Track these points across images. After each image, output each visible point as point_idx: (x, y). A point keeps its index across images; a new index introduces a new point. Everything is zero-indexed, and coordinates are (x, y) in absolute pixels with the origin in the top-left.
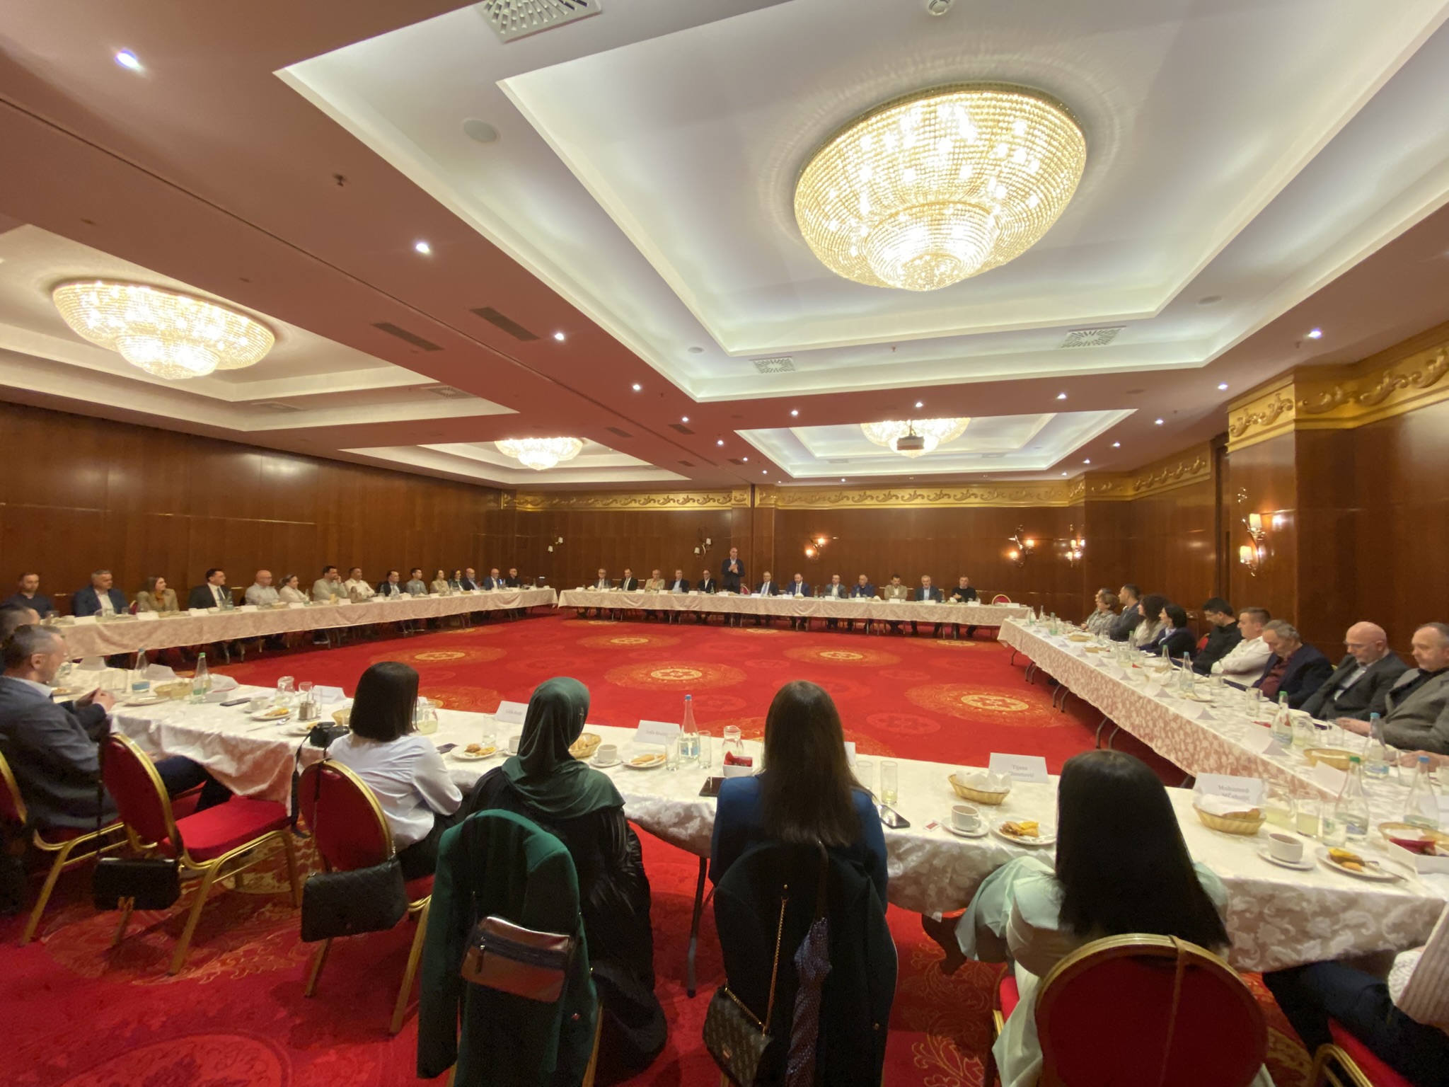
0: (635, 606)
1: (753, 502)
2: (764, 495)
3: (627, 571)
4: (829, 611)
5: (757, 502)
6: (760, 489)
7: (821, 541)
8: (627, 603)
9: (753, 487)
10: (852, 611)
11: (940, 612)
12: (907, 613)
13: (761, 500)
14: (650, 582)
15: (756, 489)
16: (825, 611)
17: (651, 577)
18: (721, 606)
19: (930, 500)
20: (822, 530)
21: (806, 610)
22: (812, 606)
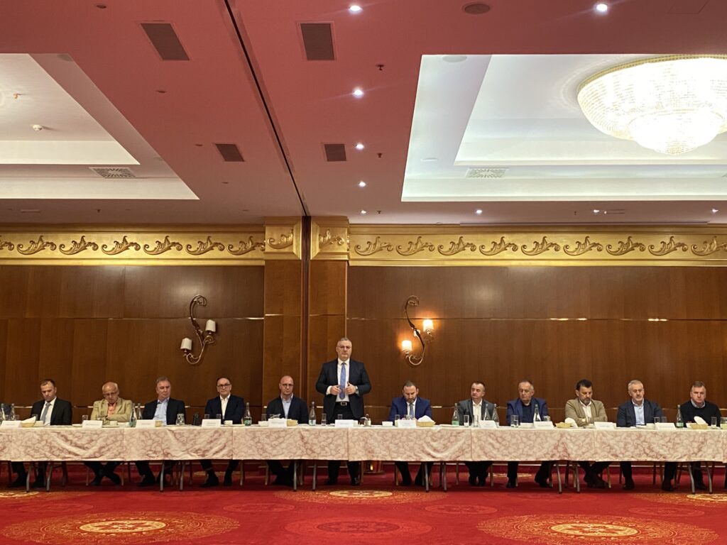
0: (84, 455)
1: (306, 250)
2: (328, 237)
3: (47, 387)
4: (488, 448)
5: (314, 251)
6: (320, 226)
7: (428, 324)
8: (62, 450)
9: (307, 221)
10: (532, 447)
11: (686, 442)
12: (631, 448)
13: (321, 245)
14: (99, 407)
15: (313, 226)
16: (482, 448)
17: (101, 397)
18: (274, 447)
19: (610, 253)
20: (430, 304)
21: (446, 447)
22: (457, 440)
